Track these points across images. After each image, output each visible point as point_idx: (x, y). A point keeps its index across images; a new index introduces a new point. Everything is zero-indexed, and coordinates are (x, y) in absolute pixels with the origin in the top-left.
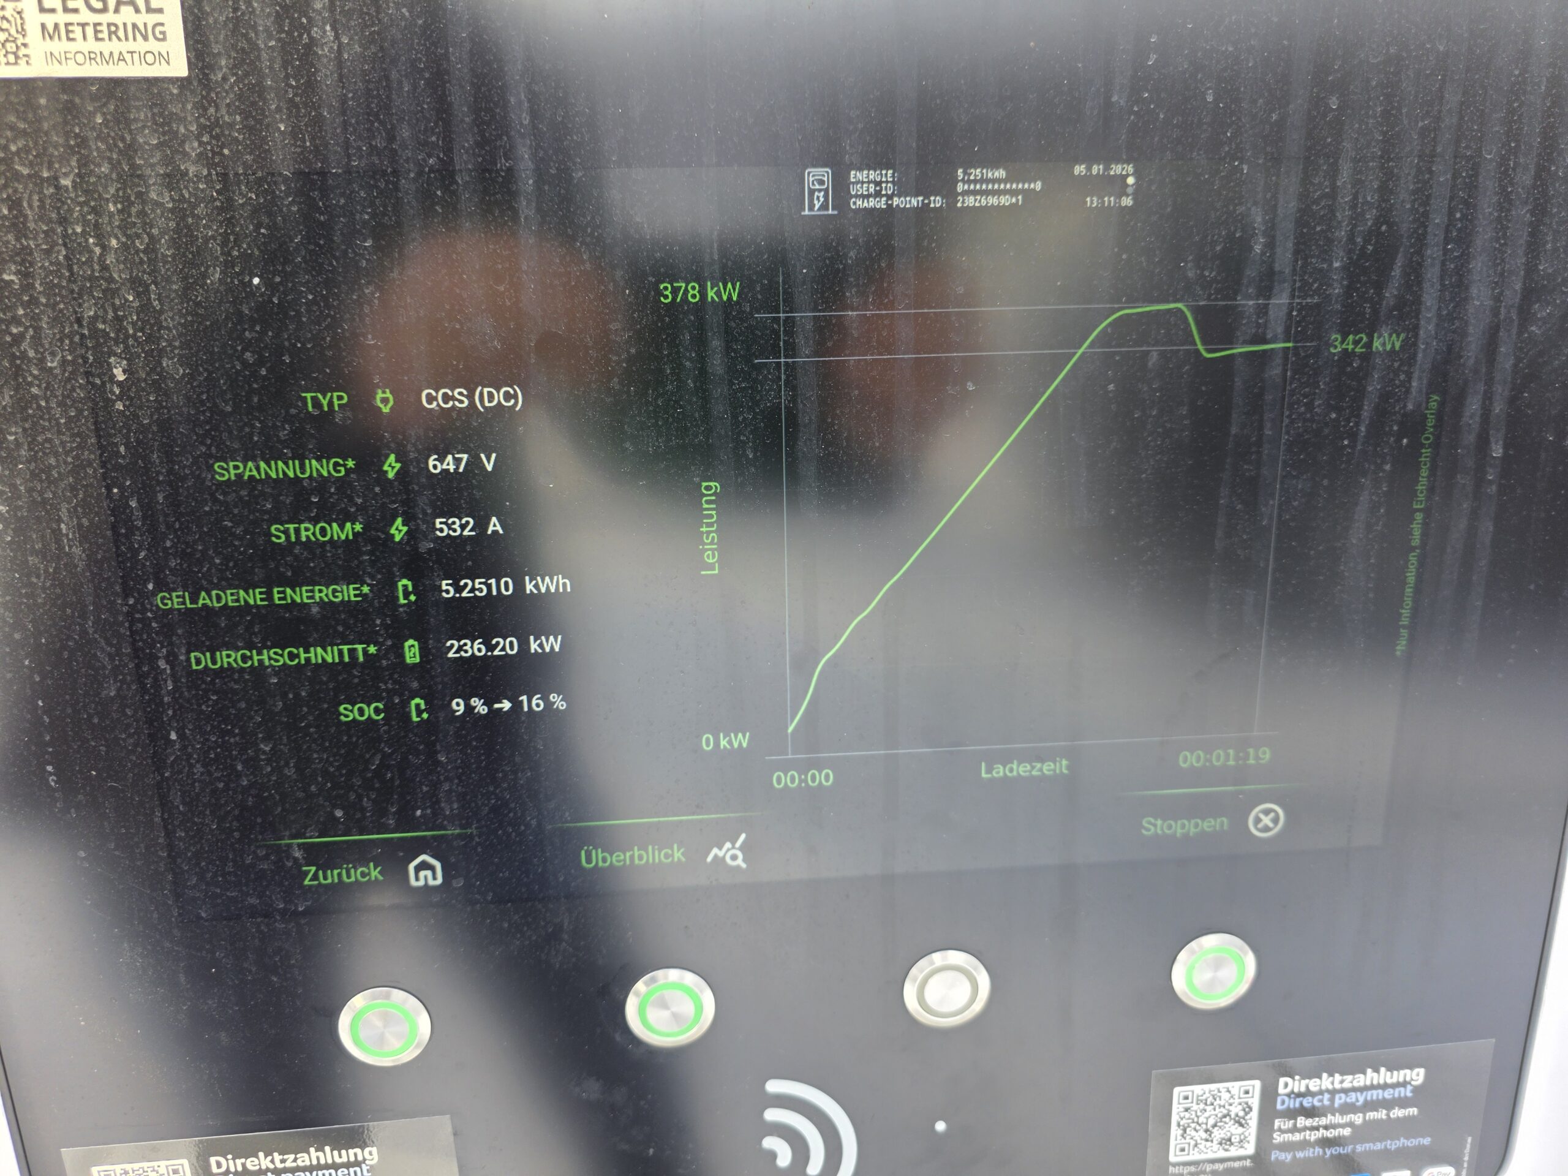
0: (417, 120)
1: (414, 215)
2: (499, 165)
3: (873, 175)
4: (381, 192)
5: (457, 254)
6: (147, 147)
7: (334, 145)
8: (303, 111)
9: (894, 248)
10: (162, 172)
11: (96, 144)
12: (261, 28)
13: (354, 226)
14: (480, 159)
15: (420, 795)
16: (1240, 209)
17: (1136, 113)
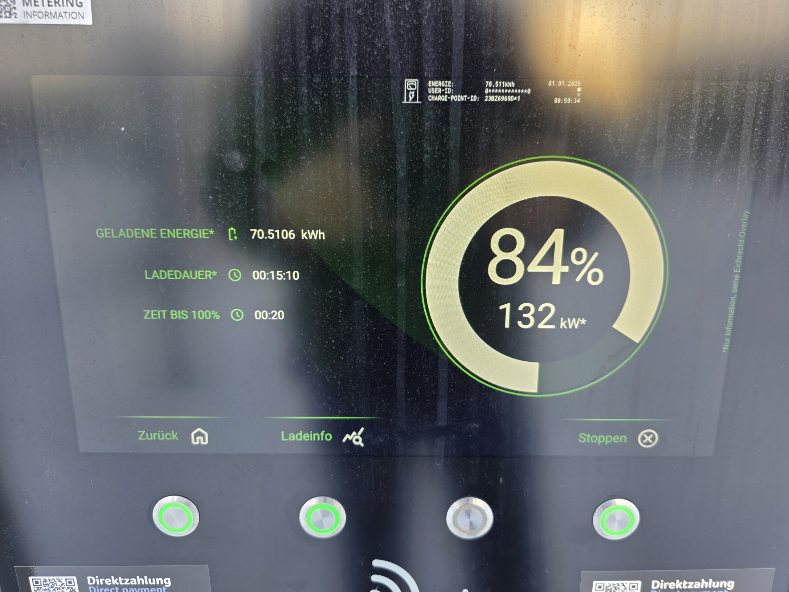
2: (245, 73)
3: (441, 83)
9: (449, 122)
14: (236, 70)
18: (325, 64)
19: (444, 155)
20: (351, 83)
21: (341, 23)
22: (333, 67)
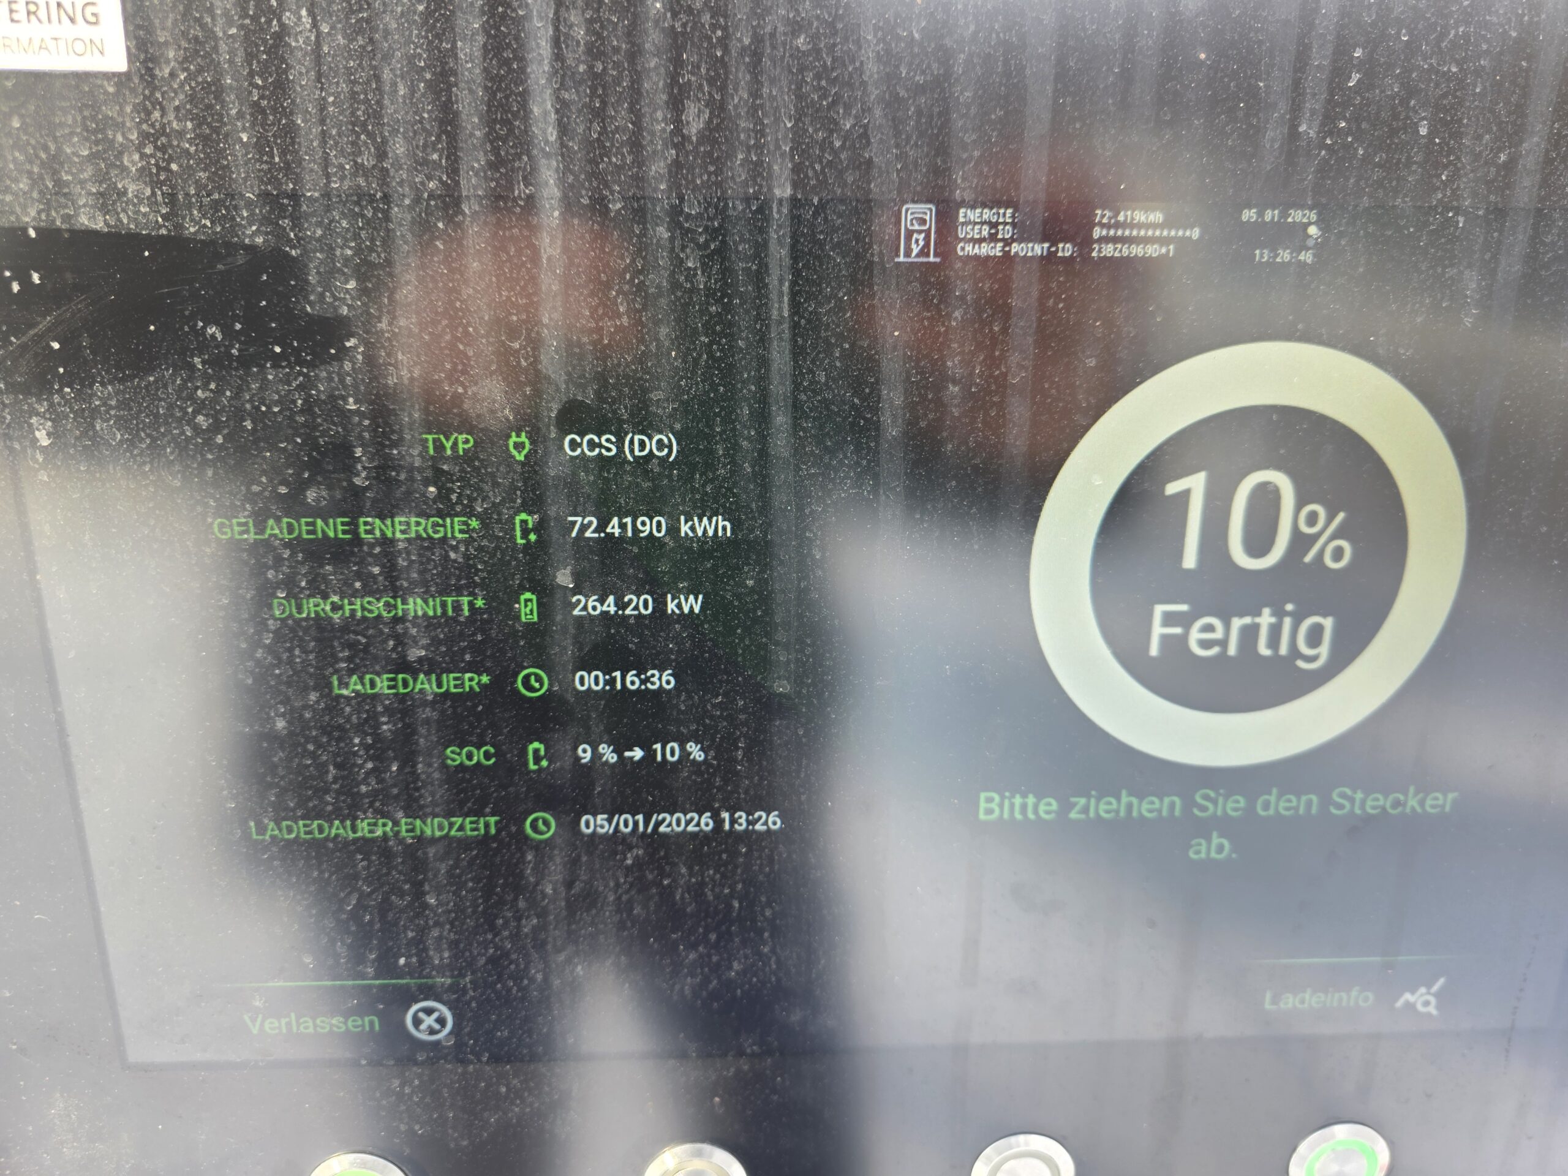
0: (415, 132)
1: (408, 252)
2: (517, 192)
3: (987, 214)
4: (368, 222)
5: (461, 302)
6: (76, 159)
7: (310, 162)
8: (271, 118)
9: (1010, 308)
10: (94, 190)
11: (12, 155)
12: (219, 12)
13: (334, 264)
14: (493, 184)
15: (405, 942)
16: (1451, 272)
17: (1328, 148)
18: (712, 169)
19: (993, 387)
20: (776, 216)
21: (755, 68)
22: (733, 178)
